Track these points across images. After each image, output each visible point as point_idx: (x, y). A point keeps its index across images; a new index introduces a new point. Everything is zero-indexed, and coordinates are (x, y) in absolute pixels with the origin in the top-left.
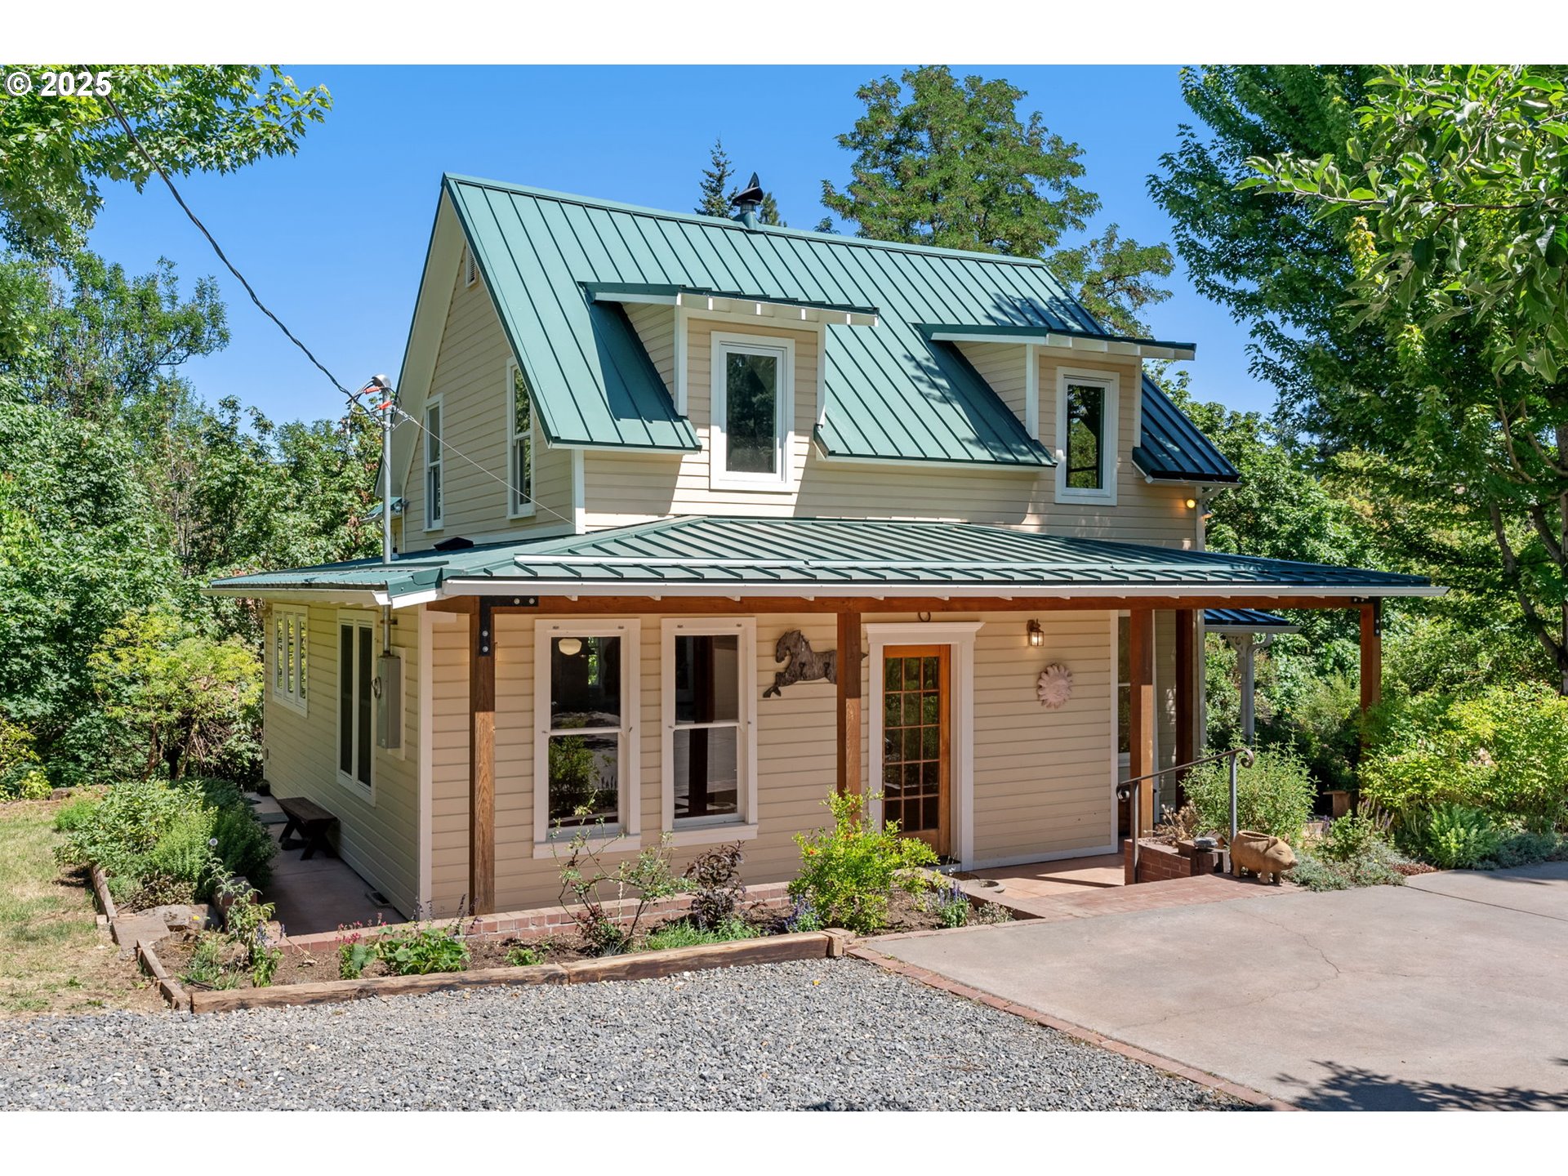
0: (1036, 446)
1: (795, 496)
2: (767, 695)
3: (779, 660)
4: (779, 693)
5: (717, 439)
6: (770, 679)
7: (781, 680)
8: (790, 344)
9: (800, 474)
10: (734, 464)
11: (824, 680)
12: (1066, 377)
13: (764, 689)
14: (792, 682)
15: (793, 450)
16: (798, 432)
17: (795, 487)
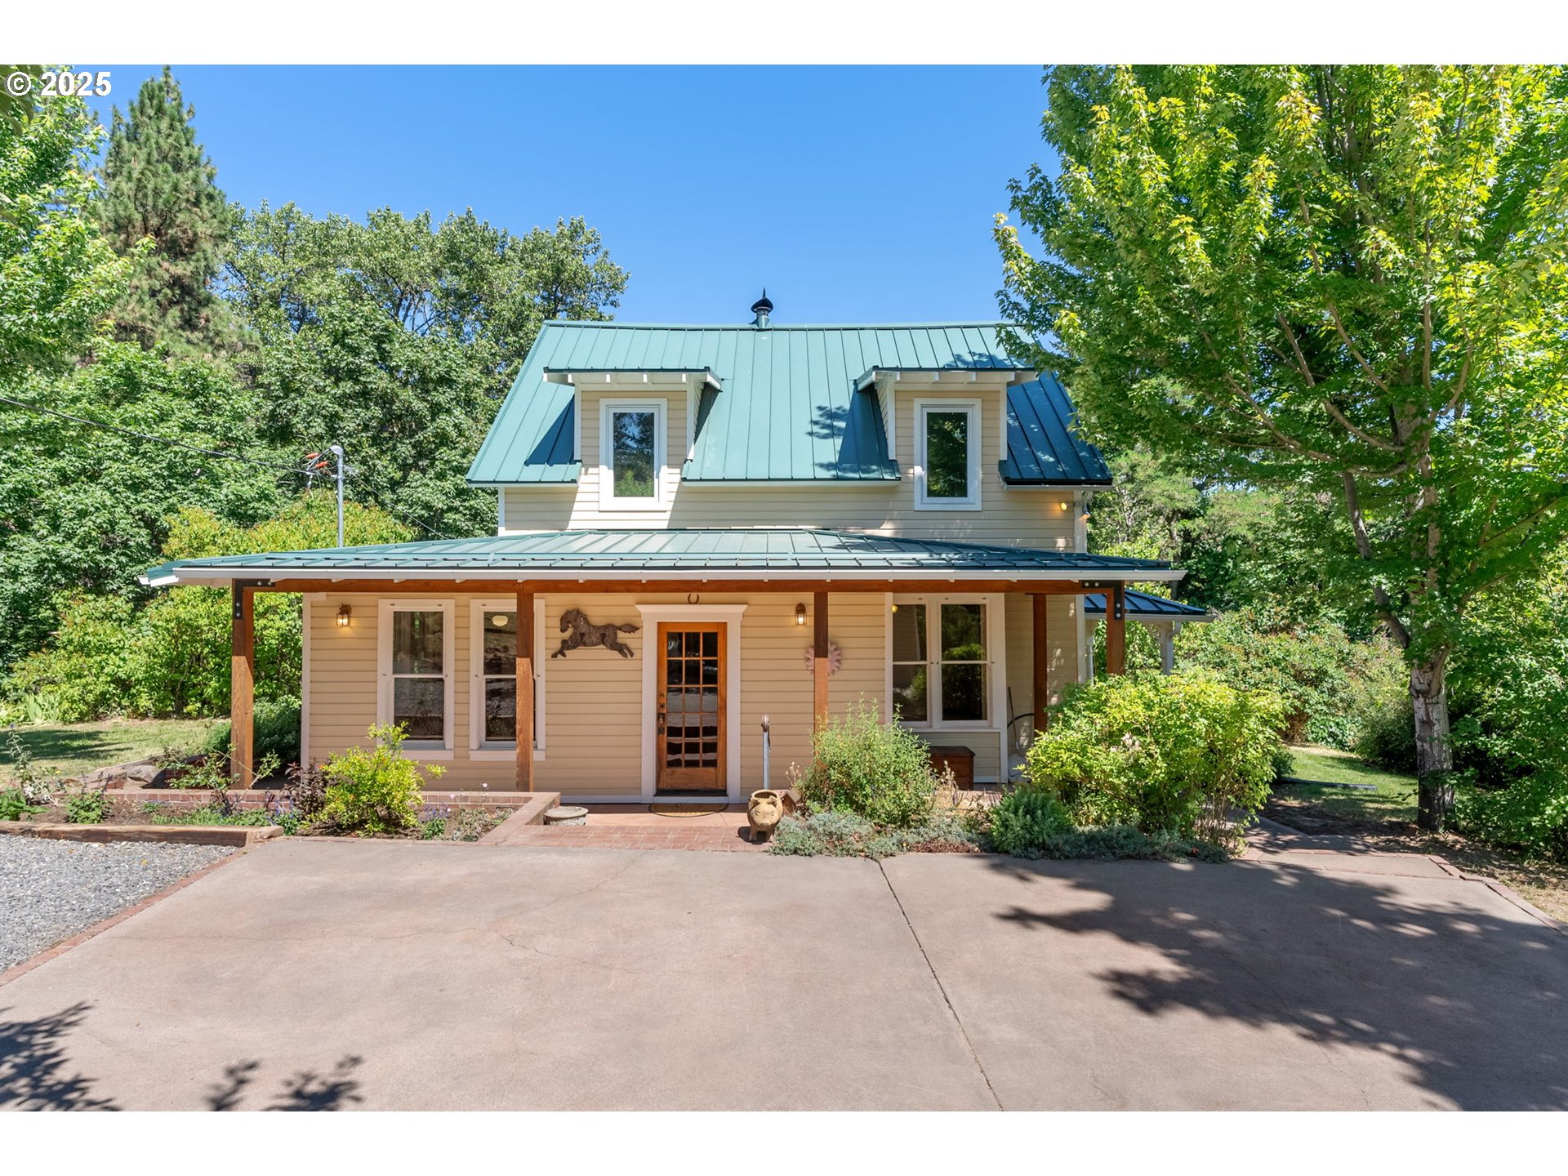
0: (892, 465)
1: (669, 514)
2: (555, 656)
3: (563, 630)
4: (564, 655)
5: (605, 475)
6: (557, 645)
7: (566, 646)
8: (663, 402)
9: (673, 497)
10: (619, 492)
11: (602, 646)
12: (923, 406)
13: (553, 652)
14: (574, 648)
15: (667, 480)
16: (670, 465)
17: (670, 506)
